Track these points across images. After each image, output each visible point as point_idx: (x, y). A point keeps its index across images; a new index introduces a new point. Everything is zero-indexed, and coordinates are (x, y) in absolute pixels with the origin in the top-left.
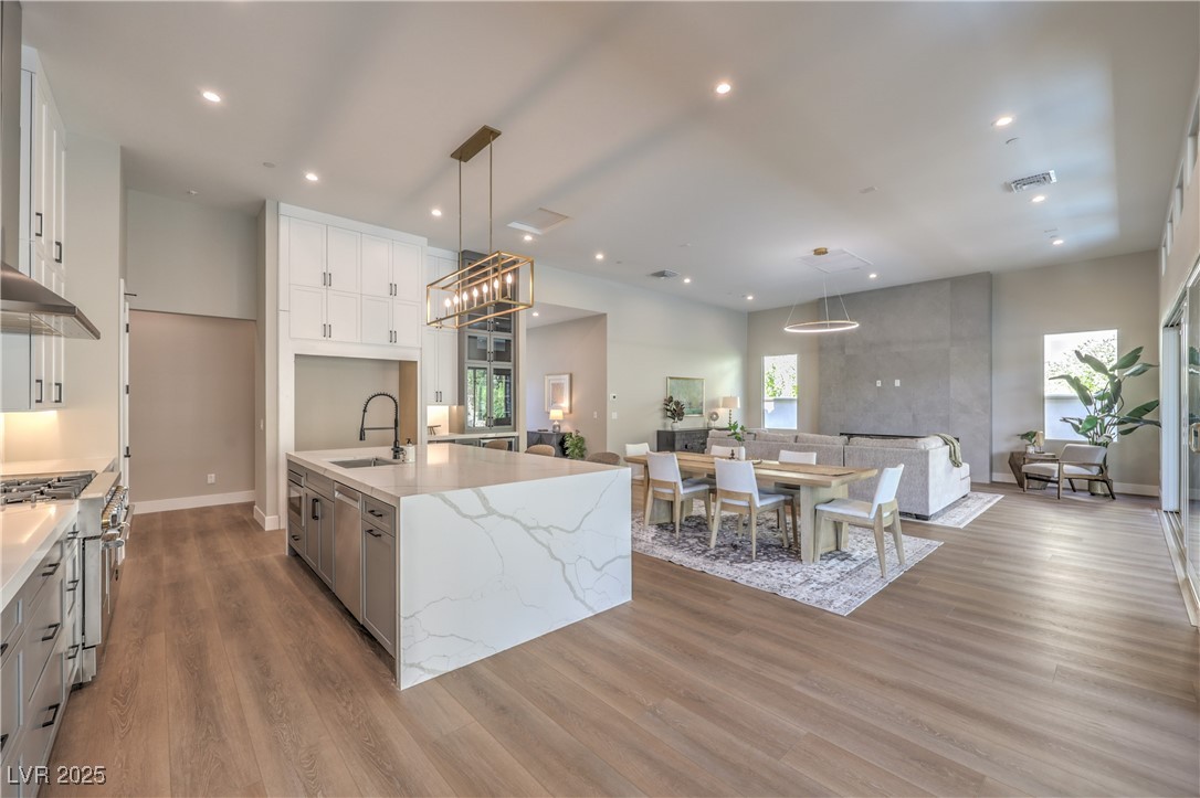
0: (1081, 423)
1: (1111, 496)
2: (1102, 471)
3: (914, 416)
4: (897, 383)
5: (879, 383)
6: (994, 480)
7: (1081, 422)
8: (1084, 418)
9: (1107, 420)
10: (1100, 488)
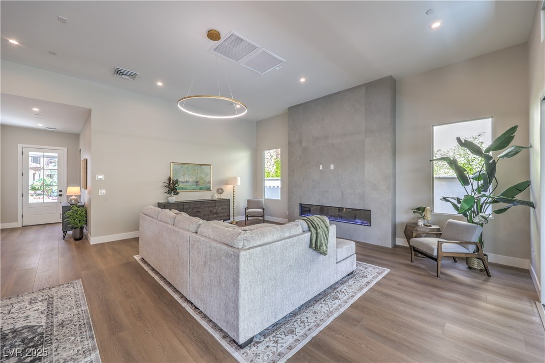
0: (459, 202)
1: (486, 272)
2: (478, 250)
3: (342, 192)
4: (332, 167)
5: (321, 167)
6: (397, 243)
7: (459, 200)
8: (462, 198)
9: (482, 200)
10: (477, 264)
